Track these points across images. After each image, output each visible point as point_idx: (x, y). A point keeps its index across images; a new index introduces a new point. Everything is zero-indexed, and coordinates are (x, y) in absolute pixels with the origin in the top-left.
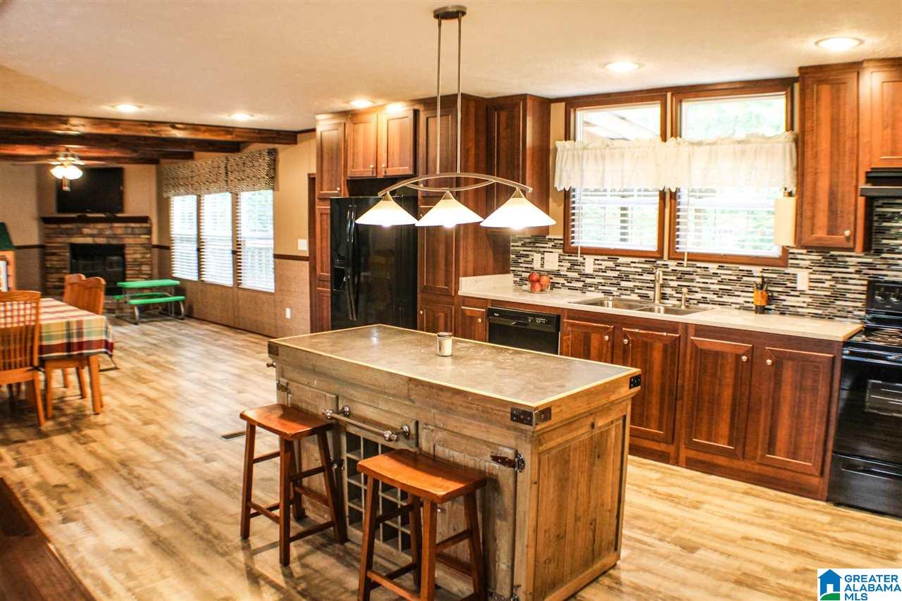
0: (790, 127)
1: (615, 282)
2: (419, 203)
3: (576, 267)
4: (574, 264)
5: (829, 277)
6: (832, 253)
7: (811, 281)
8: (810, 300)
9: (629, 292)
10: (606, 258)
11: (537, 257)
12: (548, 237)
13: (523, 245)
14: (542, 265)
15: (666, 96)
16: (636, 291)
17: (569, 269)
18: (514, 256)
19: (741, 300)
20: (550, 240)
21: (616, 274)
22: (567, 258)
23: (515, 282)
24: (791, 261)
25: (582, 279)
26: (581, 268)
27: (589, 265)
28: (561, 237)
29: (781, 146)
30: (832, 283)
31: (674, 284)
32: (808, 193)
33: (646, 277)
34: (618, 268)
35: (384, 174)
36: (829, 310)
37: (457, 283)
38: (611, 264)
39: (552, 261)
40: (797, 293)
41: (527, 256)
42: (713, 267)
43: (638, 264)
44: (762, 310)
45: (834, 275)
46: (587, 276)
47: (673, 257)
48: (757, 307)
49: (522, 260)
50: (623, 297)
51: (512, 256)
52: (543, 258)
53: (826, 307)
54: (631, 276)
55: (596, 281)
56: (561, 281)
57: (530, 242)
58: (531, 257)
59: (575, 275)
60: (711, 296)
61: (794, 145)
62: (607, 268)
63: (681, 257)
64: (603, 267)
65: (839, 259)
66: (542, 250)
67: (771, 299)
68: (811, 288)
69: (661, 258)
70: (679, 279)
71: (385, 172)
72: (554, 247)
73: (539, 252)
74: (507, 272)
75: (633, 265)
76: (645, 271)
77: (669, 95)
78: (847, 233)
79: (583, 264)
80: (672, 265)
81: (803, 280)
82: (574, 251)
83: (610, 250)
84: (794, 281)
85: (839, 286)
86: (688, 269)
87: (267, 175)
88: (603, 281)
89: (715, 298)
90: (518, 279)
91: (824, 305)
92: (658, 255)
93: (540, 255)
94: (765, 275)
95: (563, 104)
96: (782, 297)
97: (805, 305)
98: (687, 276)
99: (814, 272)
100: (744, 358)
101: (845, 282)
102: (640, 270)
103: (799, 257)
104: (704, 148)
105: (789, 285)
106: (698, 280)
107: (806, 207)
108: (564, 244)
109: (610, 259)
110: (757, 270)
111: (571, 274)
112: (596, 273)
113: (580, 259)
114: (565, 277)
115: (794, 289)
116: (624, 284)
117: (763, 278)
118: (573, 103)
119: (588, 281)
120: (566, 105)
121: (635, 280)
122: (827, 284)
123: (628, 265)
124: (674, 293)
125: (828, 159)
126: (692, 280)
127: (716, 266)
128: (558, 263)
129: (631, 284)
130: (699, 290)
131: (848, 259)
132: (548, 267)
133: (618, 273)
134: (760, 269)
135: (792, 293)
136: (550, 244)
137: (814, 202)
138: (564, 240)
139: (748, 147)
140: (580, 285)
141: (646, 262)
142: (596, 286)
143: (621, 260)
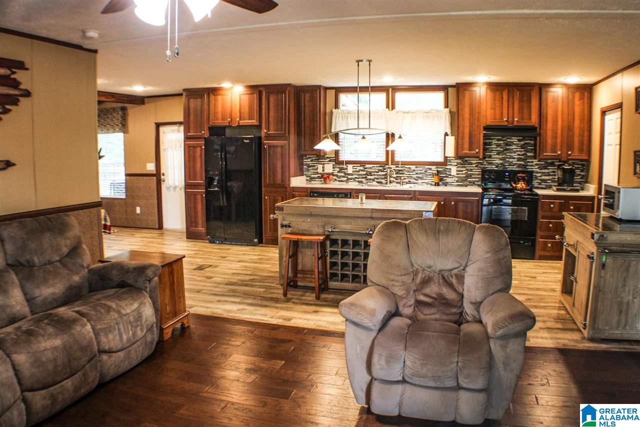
0: (447, 106)
1: (364, 176)
2: (262, 140)
3: (343, 171)
4: (341, 169)
5: (465, 169)
6: (466, 159)
7: (457, 171)
8: (457, 179)
9: (372, 181)
10: (359, 165)
11: (320, 167)
12: (326, 156)
13: (312, 161)
14: (323, 170)
15: (389, 90)
16: (376, 180)
17: (339, 172)
18: (306, 167)
19: (426, 181)
20: (328, 158)
21: (365, 173)
22: (337, 166)
23: (307, 180)
24: (448, 163)
25: (346, 176)
26: (346, 171)
27: (350, 169)
28: (334, 156)
29: (444, 115)
30: (466, 171)
31: (395, 176)
32: (461, 135)
33: (380, 173)
34: (366, 170)
35: (237, 124)
36: (466, 183)
37: (289, 180)
38: (362, 168)
39: (329, 168)
40: (451, 177)
41: (314, 166)
42: (413, 167)
43: (376, 168)
44: (437, 184)
45: (467, 168)
46: (349, 174)
47: (394, 163)
48: (435, 183)
49: (311, 168)
50: (368, 183)
51: (305, 167)
52: (323, 167)
53: (464, 180)
54: (372, 173)
55: (354, 176)
56: (335, 178)
57: (316, 159)
58: (316, 167)
59: (343, 174)
60: (412, 180)
61: (449, 114)
62: (360, 170)
63: (398, 163)
64: (357, 170)
65: (469, 161)
66: (323, 163)
67: (441, 179)
68: (458, 174)
69: (388, 164)
70: (397, 173)
71: (239, 123)
72: (329, 161)
73: (321, 164)
74: (302, 175)
75: (373, 168)
76: (379, 170)
77: (390, 90)
78: (477, 150)
79: (347, 169)
80: (393, 167)
81: (454, 171)
82: (342, 163)
83: (361, 161)
84: (450, 172)
85: (469, 172)
86: (401, 169)
87: (121, 123)
88: (357, 176)
89: (415, 181)
90: (309, 178)
91: (463, 181)
92: (386, 163)
93: (322, 166)
94: (439, 170)
95: (334, 91)
96: (445, 179)
97: (455, 181)
98: (401, 172)
99: (458, 167)
100: (442, 203)
101: (471, 170)
102: (377, 170)
103: (452, 161)
104: (409, 114)
105: (448, 173)
106: (406, 173)
107: (460, 140)
108: (335, 159)
109: (361, 166)
110: (433, 168)
111: (339, 174)
112: (354, 173)
113: (345, 166)
114: (337, 176)
115: (450, 175)
116: (369, 177)
117: (437, 171)
118: (339, 90)
119: (349, 177)
120: (336, 91)
121: (374, 175)
122: (464, 172)
123: (371, 168)
124: (394, 180)
125: (468, 121)
126: (403, 174)
127: (415, 166)
128: (332, 169)
129: (373, 177)
130: (406, 178)
131: (472, 161)
132: (326, 171)
133: (366, 172)
134: (435, 167)
135: (450, 177)
136: (328, 160)
137: (463, 138)
138: (335, 157)
139: (430, 114)
140: (345, 179)
141: (380, 166)
142: (354, 179)
143: (367, 166)
